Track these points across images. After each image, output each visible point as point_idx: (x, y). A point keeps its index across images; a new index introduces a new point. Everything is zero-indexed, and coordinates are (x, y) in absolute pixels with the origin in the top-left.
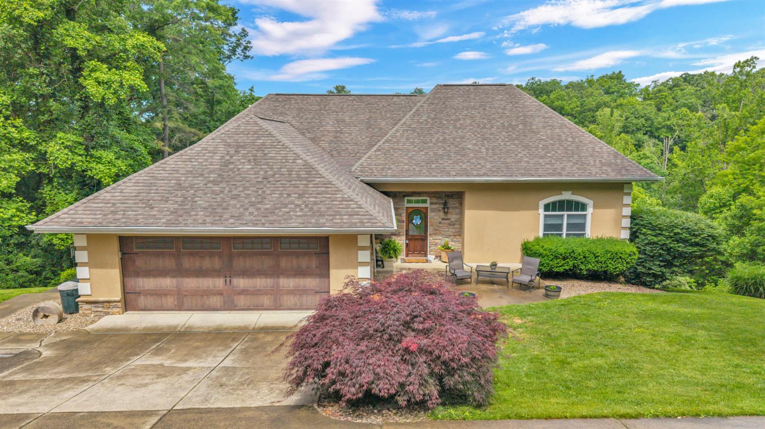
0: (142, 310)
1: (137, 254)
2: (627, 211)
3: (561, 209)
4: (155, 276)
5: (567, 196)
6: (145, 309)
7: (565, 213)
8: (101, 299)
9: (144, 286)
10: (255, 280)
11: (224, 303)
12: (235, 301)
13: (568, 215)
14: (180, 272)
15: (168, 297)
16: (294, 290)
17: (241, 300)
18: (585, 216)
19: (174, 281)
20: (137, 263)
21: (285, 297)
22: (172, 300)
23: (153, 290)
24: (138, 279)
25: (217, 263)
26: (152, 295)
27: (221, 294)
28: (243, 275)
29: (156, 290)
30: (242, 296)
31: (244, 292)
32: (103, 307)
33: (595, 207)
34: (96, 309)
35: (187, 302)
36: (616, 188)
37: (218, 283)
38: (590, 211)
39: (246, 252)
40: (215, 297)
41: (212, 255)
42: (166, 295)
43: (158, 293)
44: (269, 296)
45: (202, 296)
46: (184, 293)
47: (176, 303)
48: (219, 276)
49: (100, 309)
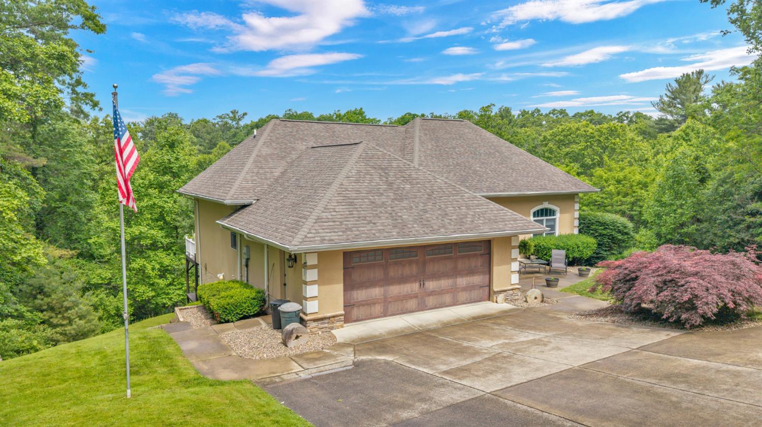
0: (355, 321)
1: (353, 268)
2: (577, 215)
3: (542, 216)
4: (367, 287)
5: (546, 205)
6: (358, 320)
7: (544, 218)
8: (329, 315)
9: (357, 299)
10: (440, 282)
11: (419, 304)
12: (426, 303)
13: (546, 220)
14: (387, 281)
15: (377, 305)
16: (467, 287)
17: (431, 301)
18: (554, 220)
19: (382, 289)
20: (353, 277)
21: (460, 294)
22: (379, 307)
23: (364, 301)
24: (352, 292)
25: (414, 269)
26: (363, 305)
27: (416, 297)
28: (432, 278)
29: (367, 301)
30: (431, 297)
31: (432, 293)
32: (328, 323)
33: (561, 212)
34: (322, 326)
35: (392, 308)
36: (570, 197)
37: (414, 287)
38: (558, 216)
39: (435, 258)
40: (412, 300)
41: (410, 263)
42: (374, 304)
43: (369, 303)
44: (449, 294)
45: (402, 300)
46: (390, 300)
47: (382, 310)
48: (415, 281)
49: (326, 325)
